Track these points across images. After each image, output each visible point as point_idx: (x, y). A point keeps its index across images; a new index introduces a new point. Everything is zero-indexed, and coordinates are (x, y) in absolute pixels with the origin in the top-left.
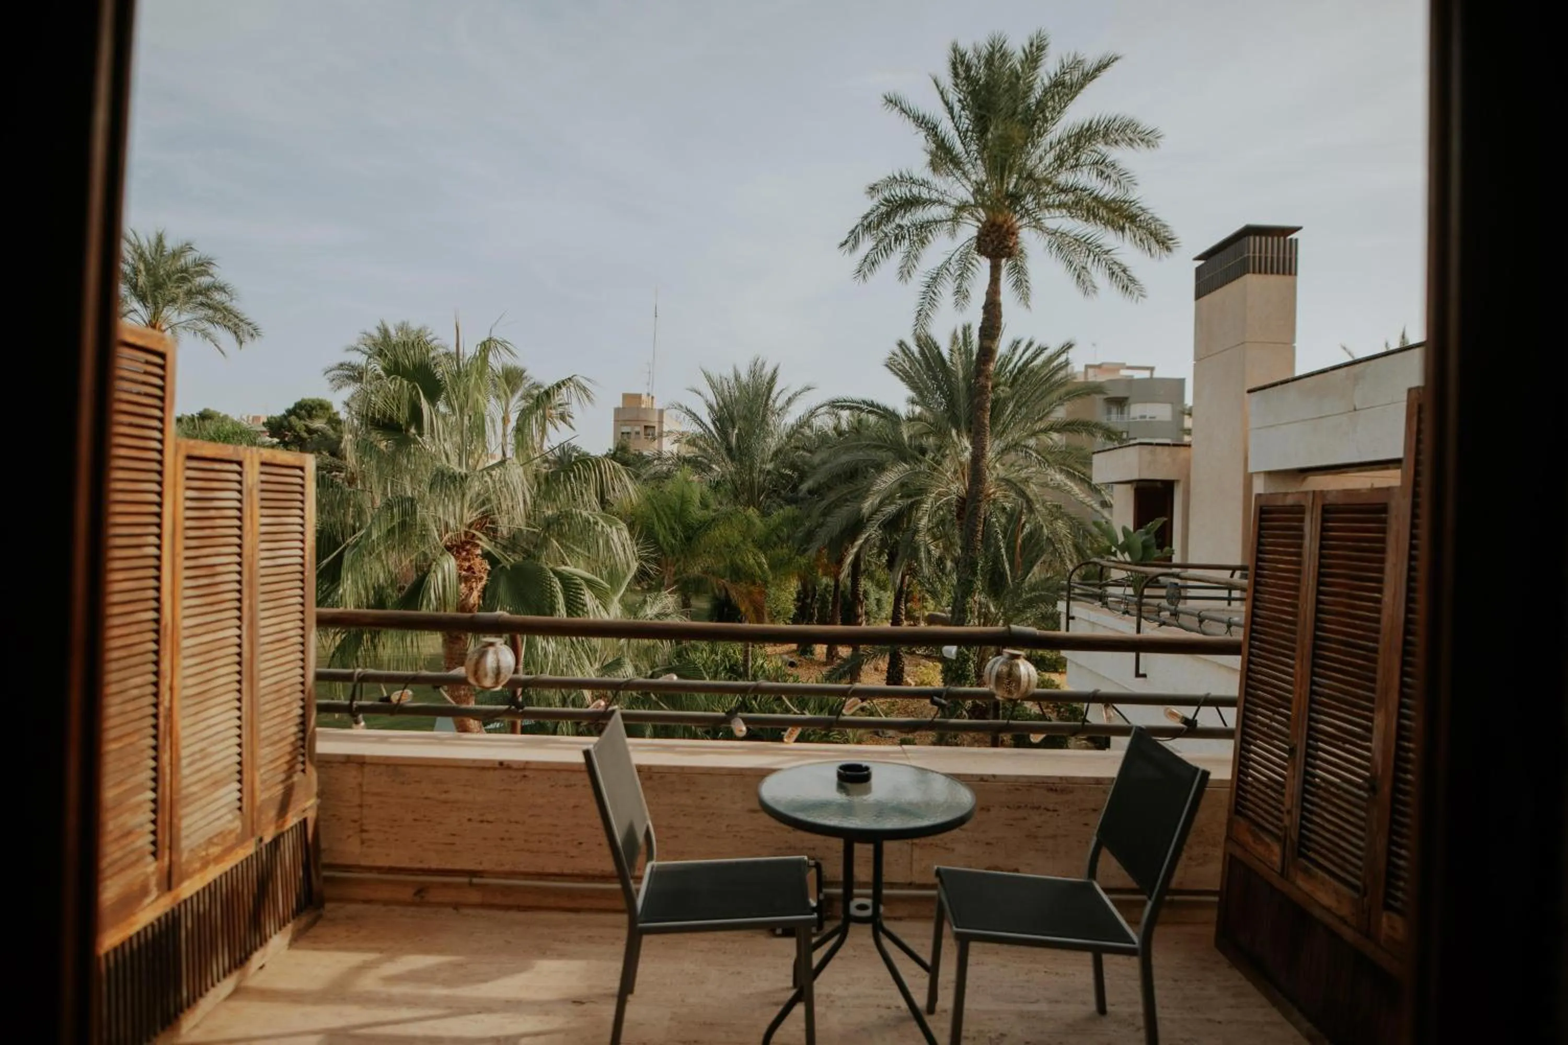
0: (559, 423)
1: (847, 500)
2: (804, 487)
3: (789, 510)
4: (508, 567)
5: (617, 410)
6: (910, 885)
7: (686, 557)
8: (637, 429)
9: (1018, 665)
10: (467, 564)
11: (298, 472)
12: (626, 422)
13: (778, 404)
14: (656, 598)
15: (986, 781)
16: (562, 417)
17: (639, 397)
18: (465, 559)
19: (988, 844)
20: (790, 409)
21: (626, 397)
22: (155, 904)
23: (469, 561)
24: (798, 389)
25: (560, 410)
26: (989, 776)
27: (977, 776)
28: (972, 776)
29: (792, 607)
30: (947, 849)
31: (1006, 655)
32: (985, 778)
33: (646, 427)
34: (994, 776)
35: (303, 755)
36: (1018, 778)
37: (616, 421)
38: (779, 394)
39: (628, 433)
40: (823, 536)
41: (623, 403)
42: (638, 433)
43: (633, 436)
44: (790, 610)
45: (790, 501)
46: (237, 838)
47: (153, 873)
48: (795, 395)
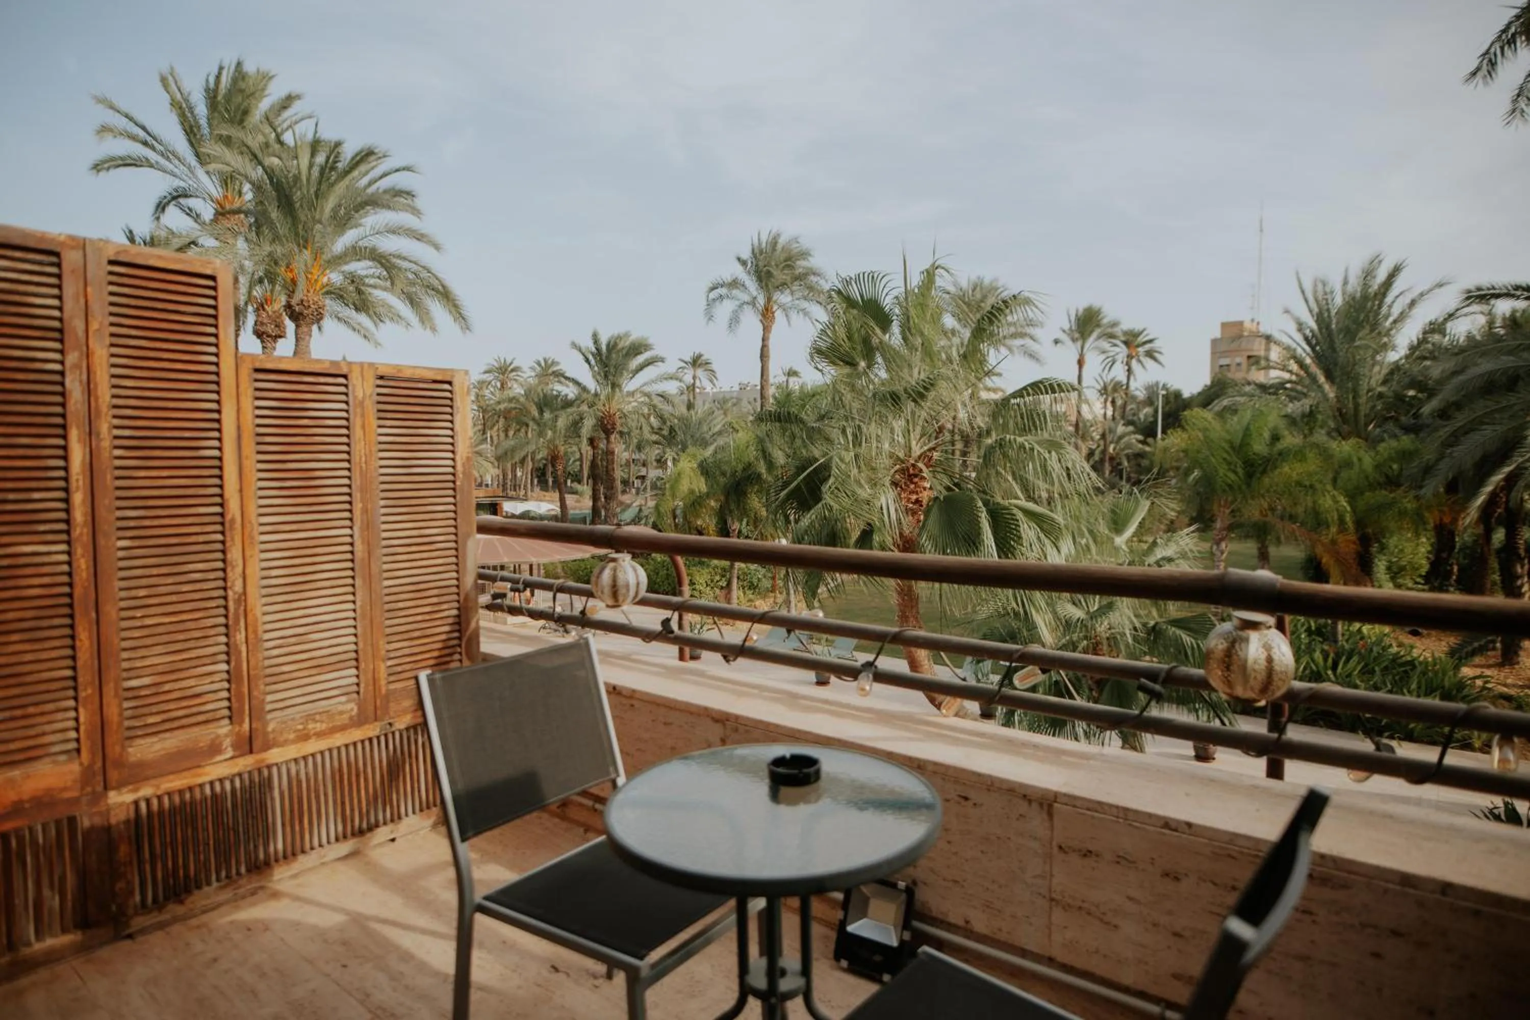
0: (1148, 362)
1: (1483, 423)
2: (1426, 409)
3: (1406, 441)
4: (942, 498)
5: (1214, 342)
6: (1050, 961)
7: (1244, 497)
8: (1238, 360)
9: (1247, 640)
10: (914, 497)
11: (447, 387)
12: (1224, 354)
13: (1396, 311)
14: (1169, 540)
15: (1176, 830)
16: (1150, 354)
17: (1241, 323)
18: (912, 492)
19: (1176, 934)
20: (1411, 313)
21: (1224, 326)
22: (231, 762)
23: (917, 493)
24: (1426, 287)
25: (1147, 347)
26: (1178, 822)
27: (1158, 817)
28: (1150, 815)
29: (1424, 562)
30: (1107, 923)
31: (1236, 622)
32: (1173, 825)
33: (1249, 357)
34: (1189, 825)
35: (460, 653)
36: (1234, 837)
37: (1213, 353)
38: (1397, 297)
39: (1228, 365)
40: (1445, 471)
41: (1222, 333)
42: (1239, 365)
43: (1233, 368)
44: (1421, 566)
45: (1407, 430)
46: (351, 718)
47: (226, 736)
48: (1422, 295)
